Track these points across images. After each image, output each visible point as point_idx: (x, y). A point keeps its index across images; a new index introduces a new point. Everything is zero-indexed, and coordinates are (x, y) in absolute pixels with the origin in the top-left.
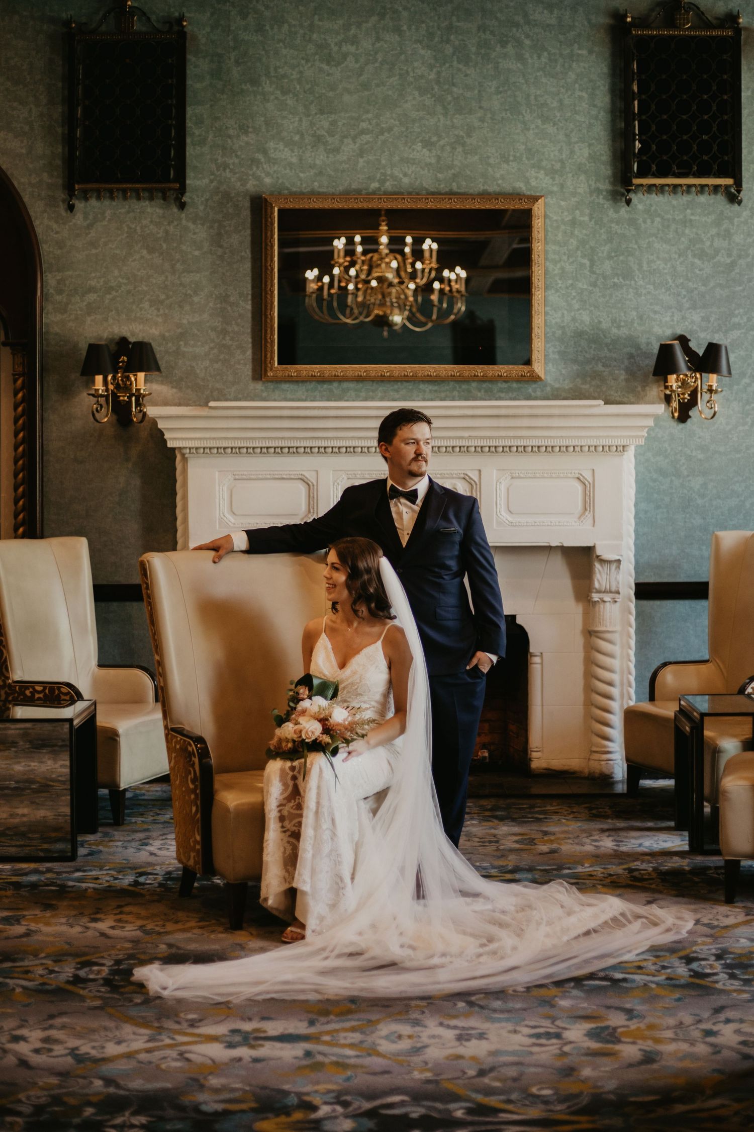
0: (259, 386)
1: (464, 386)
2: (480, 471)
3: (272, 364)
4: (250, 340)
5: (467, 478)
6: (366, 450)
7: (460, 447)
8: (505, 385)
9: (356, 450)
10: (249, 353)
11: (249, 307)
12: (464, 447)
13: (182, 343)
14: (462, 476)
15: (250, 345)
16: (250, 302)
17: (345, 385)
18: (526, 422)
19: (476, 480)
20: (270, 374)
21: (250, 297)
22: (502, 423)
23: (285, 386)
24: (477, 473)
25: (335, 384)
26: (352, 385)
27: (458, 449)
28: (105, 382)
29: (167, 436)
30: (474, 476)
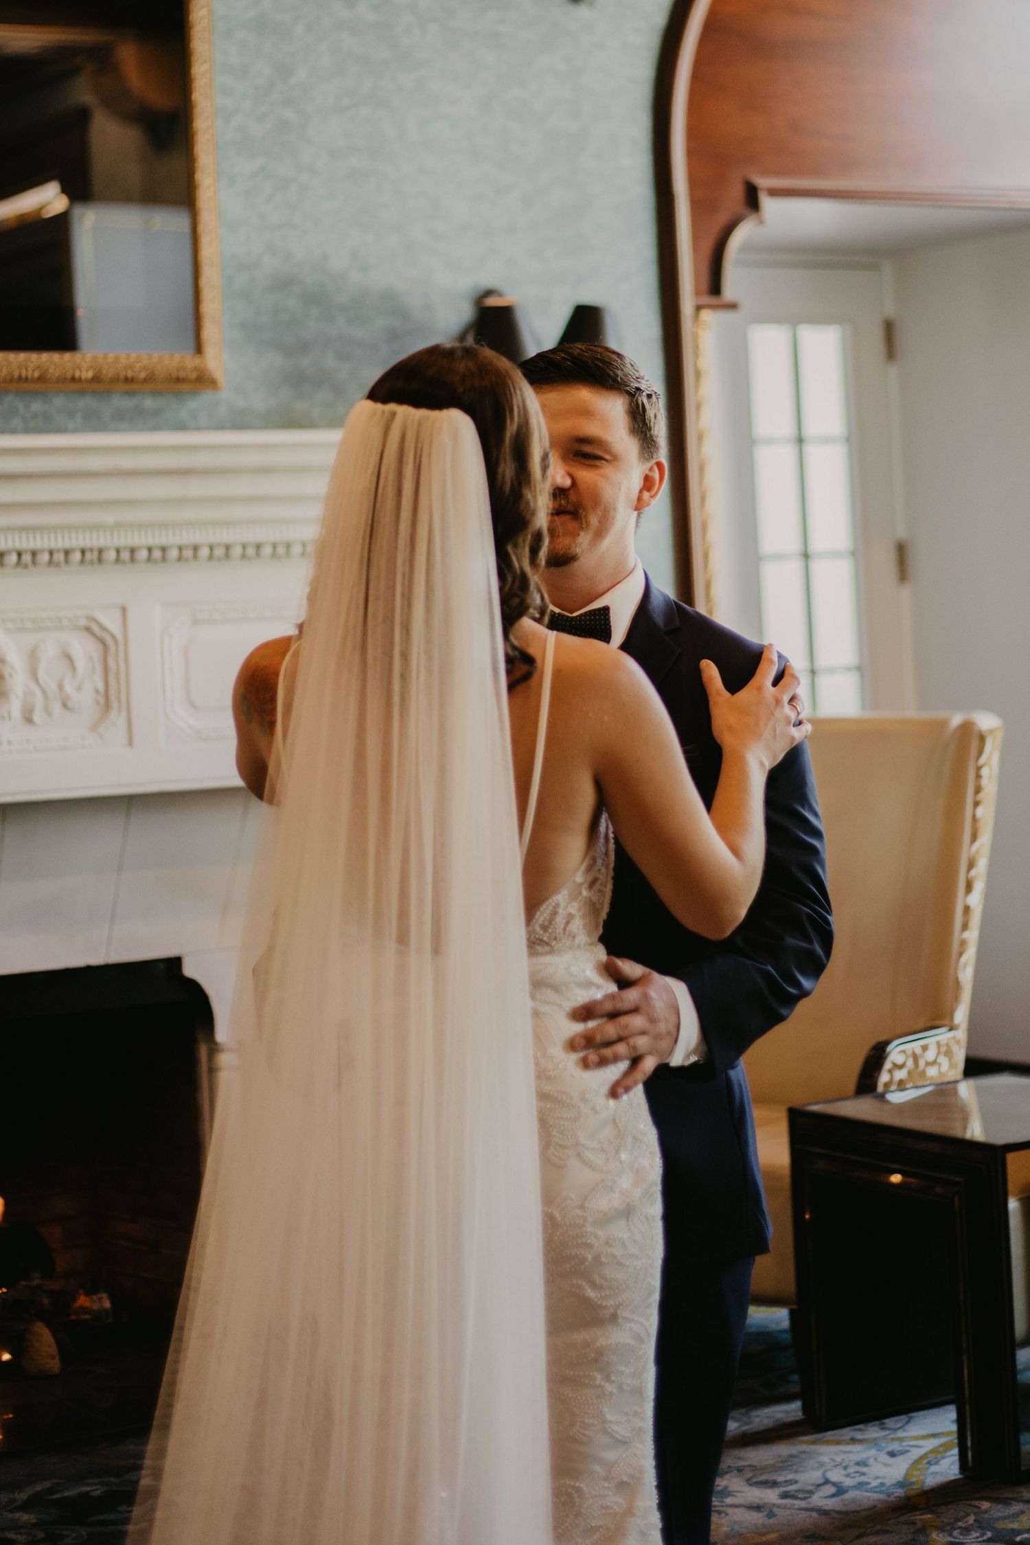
1: (36, 406)
2: (124, 610)
5: (95, 628)
7: (83, 552)
8: (124, 403)
12: (91, 550)
14: (83, 622)
18: (244, 486)
19: (115, 628)
22: (195, 488)
24: (117, 614)
27: (77, 556)
30: (112, 623)
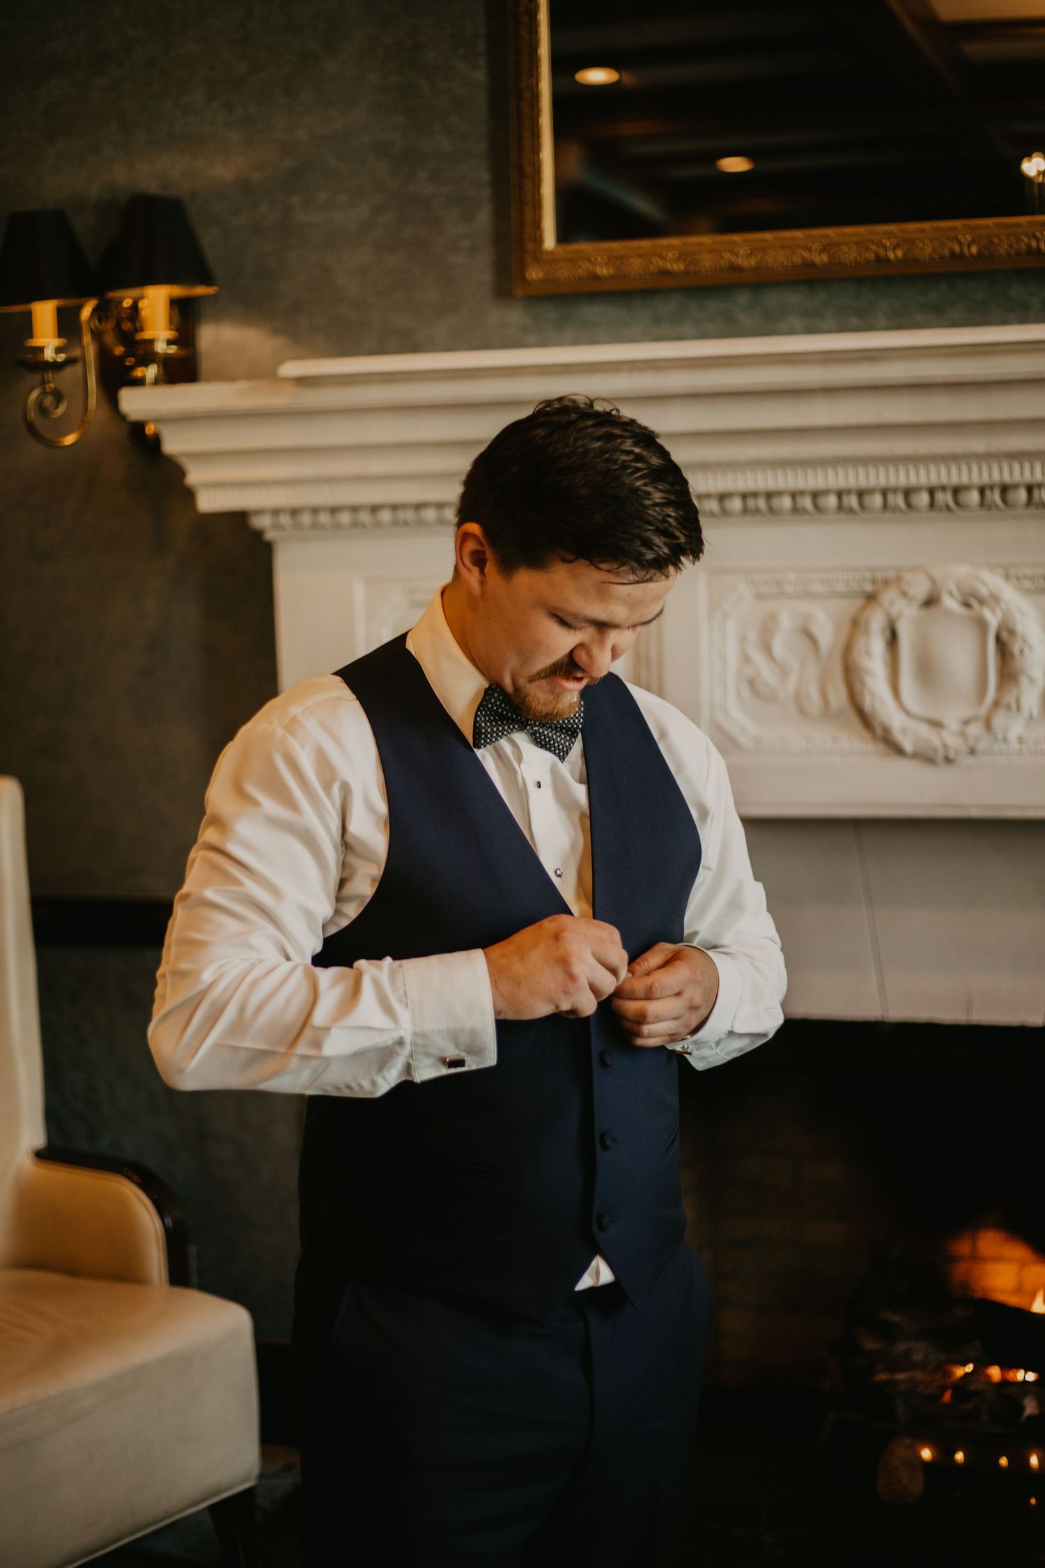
0: (515, 315)
3: (539, 240)
4: (485, 176)
6: (807, 502)
9: (776, 502)
10: (484, 216)
11: (480, 76)
13: (296, 200)
15: (486, 192)
16: (482, 61)
17: (773, 298)
20: (534, 274)
21: (482, 45)
23: (592, 312)
25: (743, 298)
26: (794, 298)
28: (67, 325)
29: (194, 476)
